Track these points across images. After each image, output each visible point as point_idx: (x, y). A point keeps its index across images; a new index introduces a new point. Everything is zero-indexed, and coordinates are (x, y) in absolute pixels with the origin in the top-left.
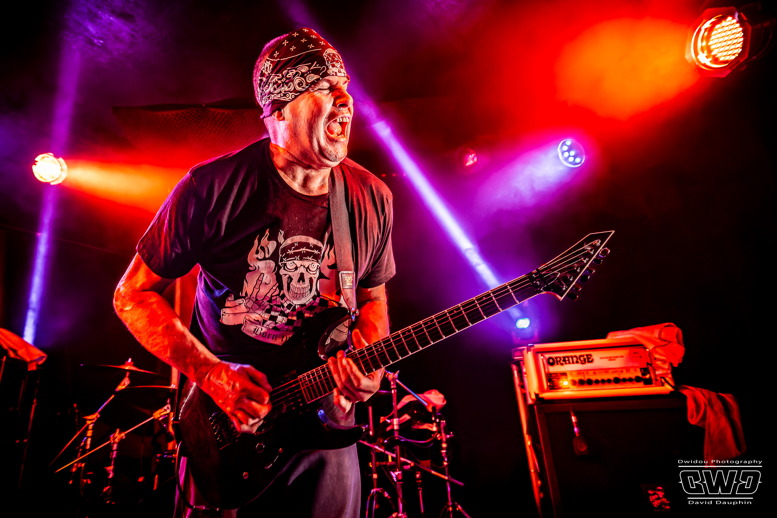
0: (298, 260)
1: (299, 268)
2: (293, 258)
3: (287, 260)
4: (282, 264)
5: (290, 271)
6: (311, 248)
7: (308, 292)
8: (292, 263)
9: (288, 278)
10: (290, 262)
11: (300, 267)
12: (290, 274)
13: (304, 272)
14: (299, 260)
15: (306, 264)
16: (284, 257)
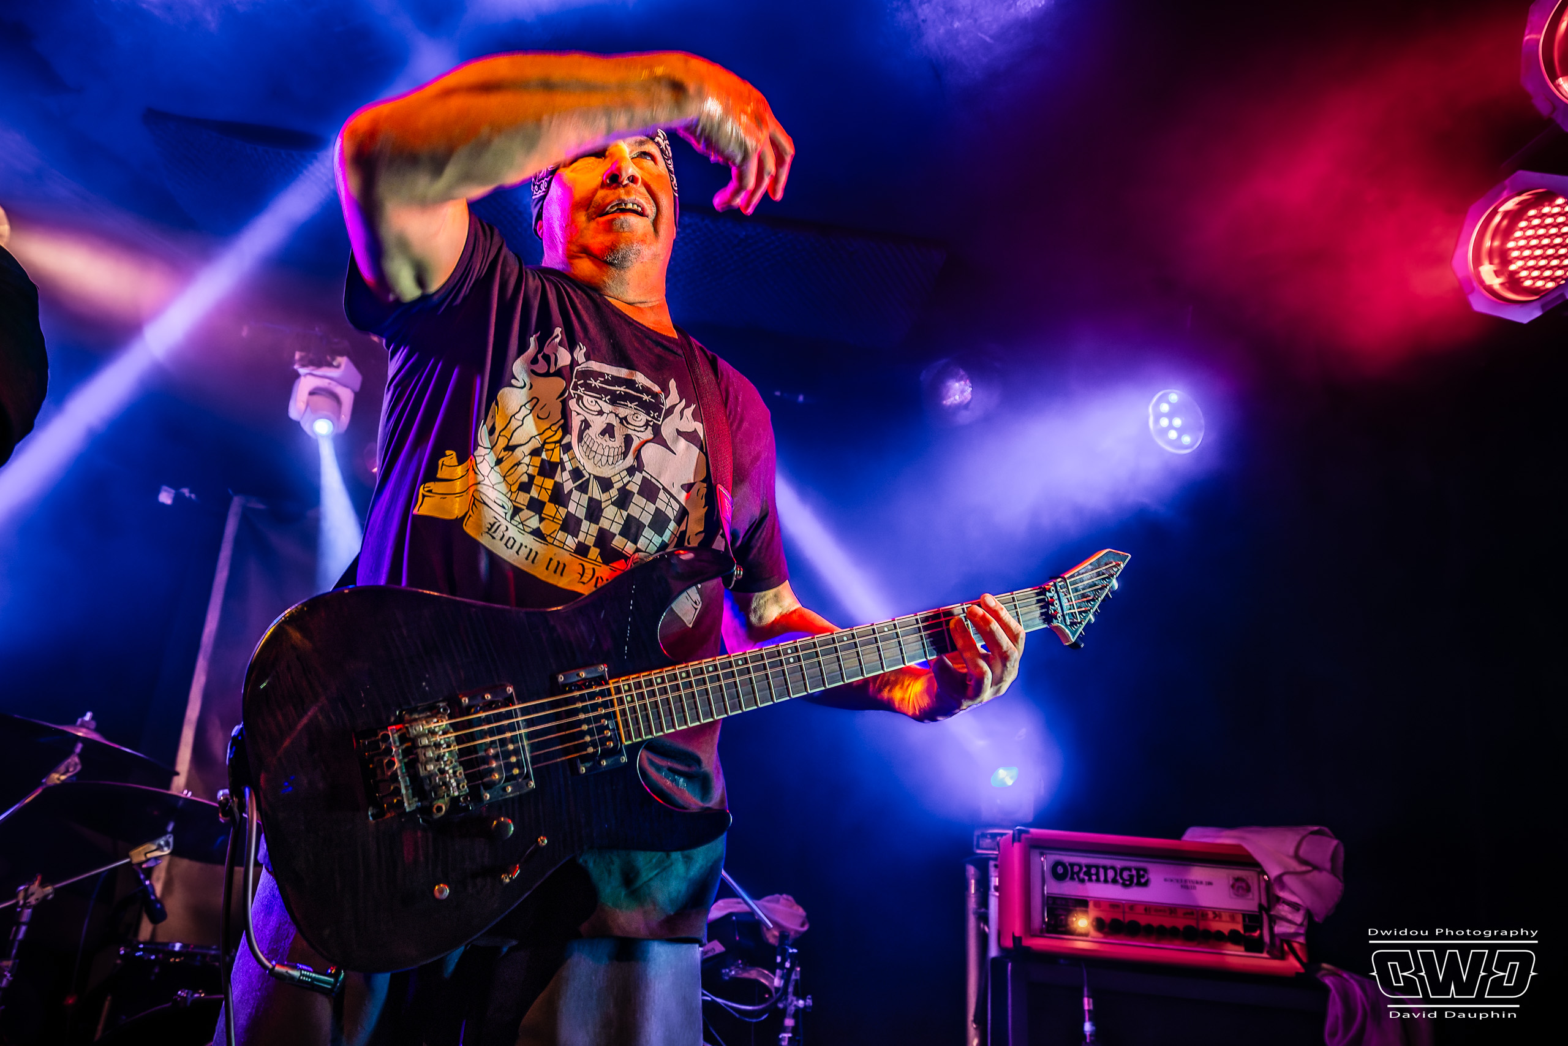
0: (605, 401)
1: (605, 415)
2: (598, 396)
3: (585, 392)
4: (574, 394)
5: (588, 412)
6: (637, 390)
7: (620, 456)
8: (594, 402)
9: (582, 421)
10: (590, 399)
11: (608, 414)
12: (589, 418)
13: (614, 424)
14: (607, 402)
15: (623, 412)
16: (582, 386)
